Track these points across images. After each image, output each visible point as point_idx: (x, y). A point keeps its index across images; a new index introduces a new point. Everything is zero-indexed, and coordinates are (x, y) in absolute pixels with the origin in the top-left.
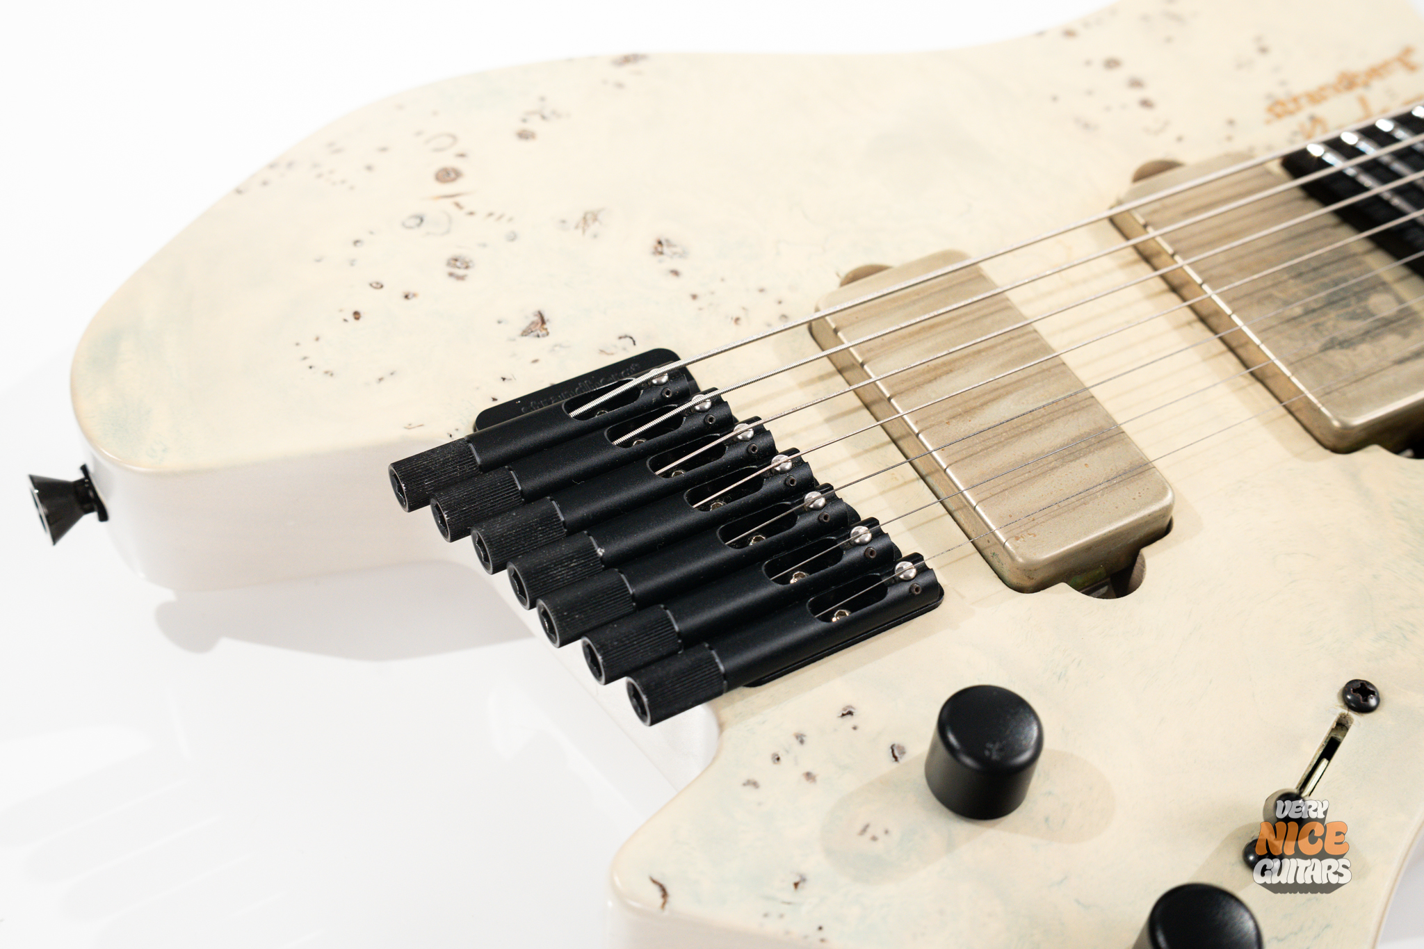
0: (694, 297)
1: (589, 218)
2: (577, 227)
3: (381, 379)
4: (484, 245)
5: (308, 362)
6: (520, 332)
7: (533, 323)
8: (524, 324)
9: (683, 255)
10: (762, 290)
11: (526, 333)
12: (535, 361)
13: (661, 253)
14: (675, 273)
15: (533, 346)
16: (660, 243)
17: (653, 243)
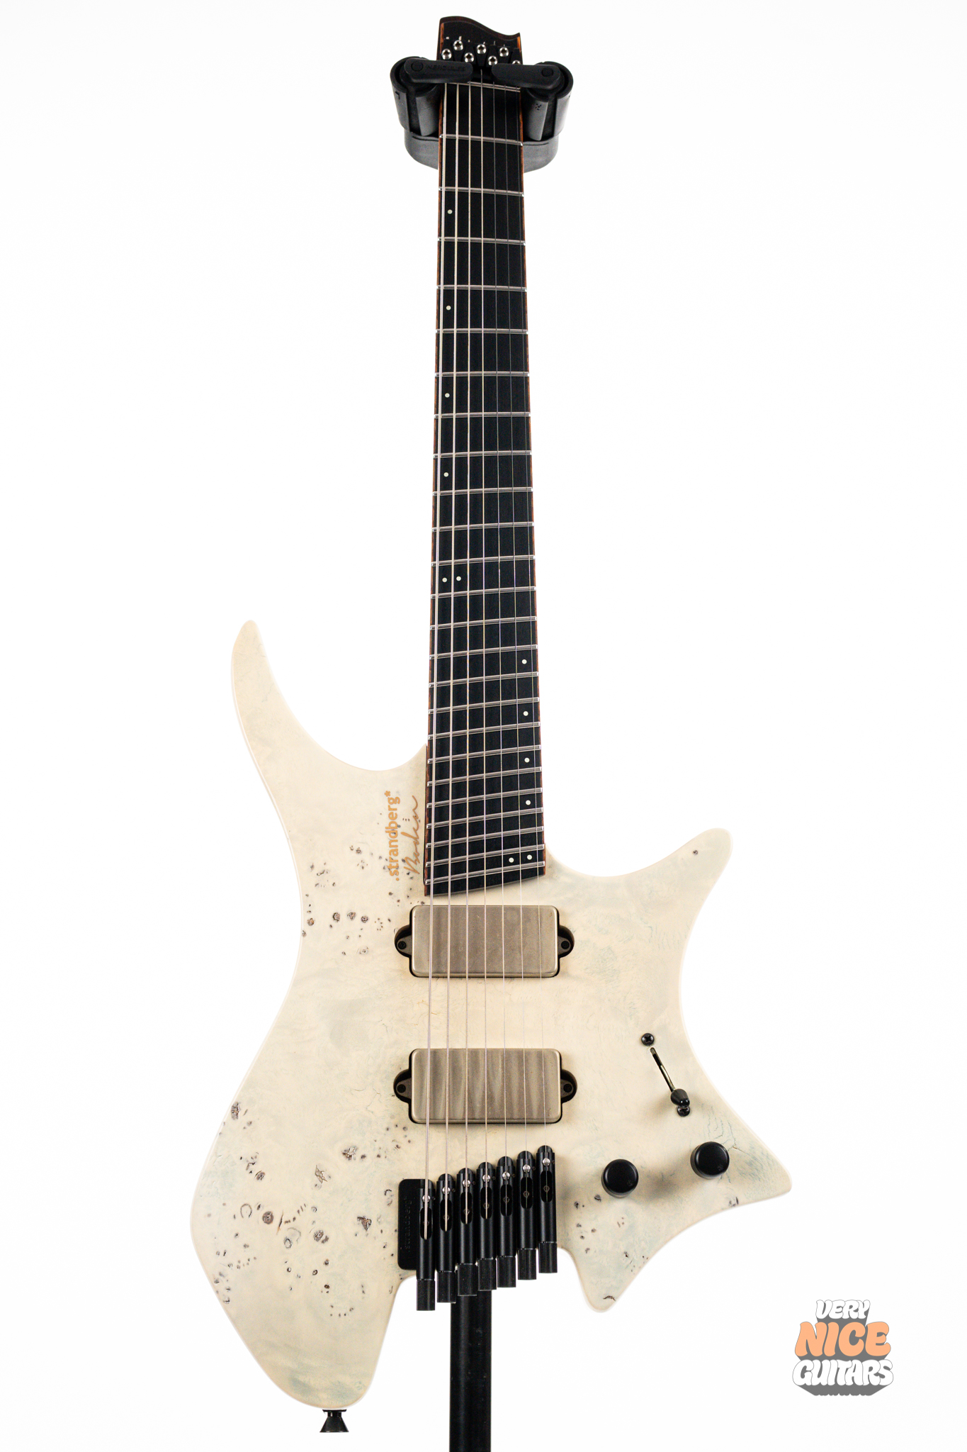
0: (379, 1156)
1: (319, 1174)
2: (322, 1182)
3: (363, 1292)
4: (314, 1222)
5: (343, 1315)
6: (365, 1230)
7: (362, 1223)
8: (361, 1227)
9: (356, 1149)
10: (388, 1129)
11: (366, 1229)
12: (382, 1231)
13: (351, 1156)
14: (363, 1157)
15: (374, 1228)
16: (344, 1154)
17: (343, 1157)
